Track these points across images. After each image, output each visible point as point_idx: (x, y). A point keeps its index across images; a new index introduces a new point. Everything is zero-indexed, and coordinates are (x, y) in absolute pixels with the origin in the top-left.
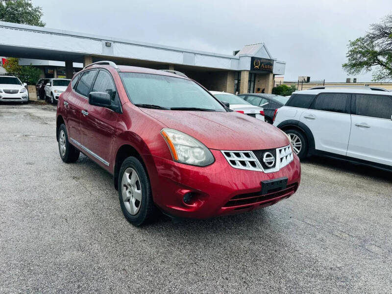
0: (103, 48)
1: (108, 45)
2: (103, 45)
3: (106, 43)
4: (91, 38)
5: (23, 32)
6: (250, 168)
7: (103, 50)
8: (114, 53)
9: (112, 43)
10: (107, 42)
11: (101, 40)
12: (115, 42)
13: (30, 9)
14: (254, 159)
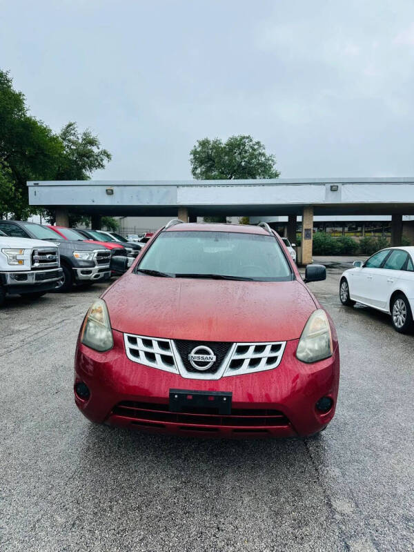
0: (327, 194)
1: (334, 189)
2: (327, 189)
3: (331, 187)
4: (310, 184)
5: (235, 187)
6: (159, 365)
7: (326, 197)
8: (342, 199)
9: (339, 185)
10: (332, 185)
11: (324, 184)
12: (343, 183)
13: (263, 159)
14: (174, 352)
